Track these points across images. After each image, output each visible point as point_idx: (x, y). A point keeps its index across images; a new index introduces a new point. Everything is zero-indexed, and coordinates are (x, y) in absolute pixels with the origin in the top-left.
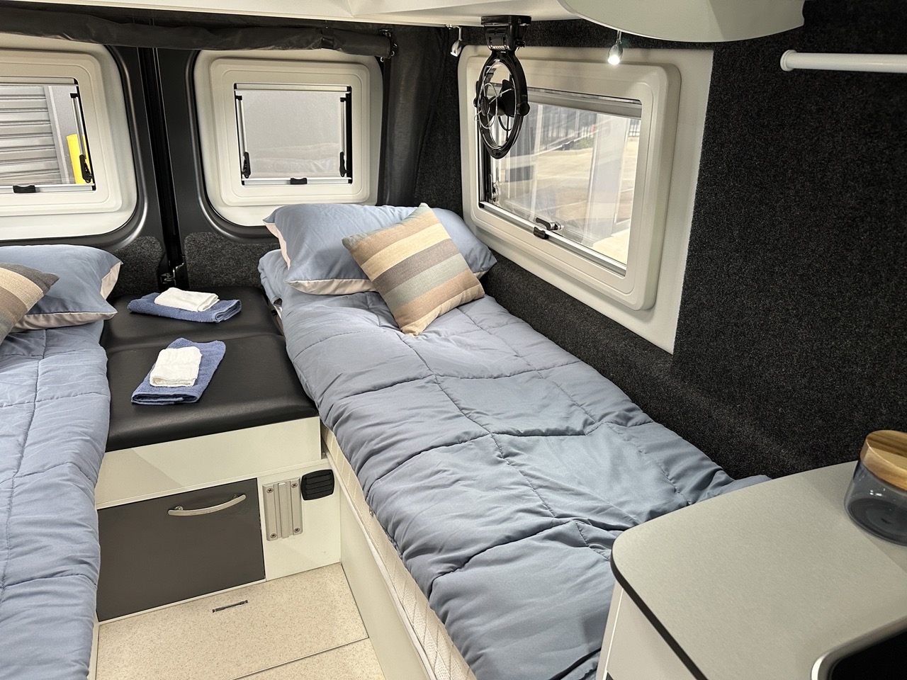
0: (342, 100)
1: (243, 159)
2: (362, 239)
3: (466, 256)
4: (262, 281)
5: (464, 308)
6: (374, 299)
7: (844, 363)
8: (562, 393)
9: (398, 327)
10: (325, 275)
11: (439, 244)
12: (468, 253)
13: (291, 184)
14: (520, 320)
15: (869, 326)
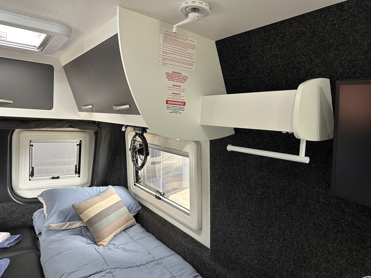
0: (78, 145)
1: (31, 169)
2: (81, 204)
3: (128, 206)
4: (34, 223)
5: (127, 231)
6: (85, 230)
7: (268, 254)
8: (167, 271)
9: (96, 243)
10: (63, 221)
11: (116, 203)
12: (129, 205)
13: (52, 179)
14: (151, 235)
15: (273, 239)
